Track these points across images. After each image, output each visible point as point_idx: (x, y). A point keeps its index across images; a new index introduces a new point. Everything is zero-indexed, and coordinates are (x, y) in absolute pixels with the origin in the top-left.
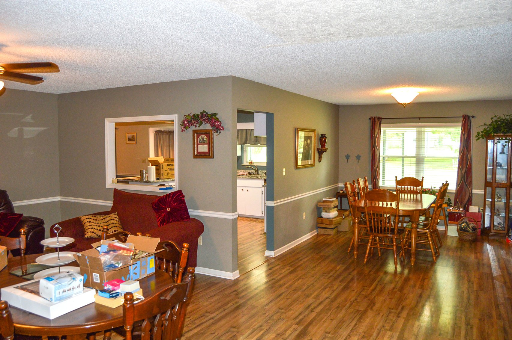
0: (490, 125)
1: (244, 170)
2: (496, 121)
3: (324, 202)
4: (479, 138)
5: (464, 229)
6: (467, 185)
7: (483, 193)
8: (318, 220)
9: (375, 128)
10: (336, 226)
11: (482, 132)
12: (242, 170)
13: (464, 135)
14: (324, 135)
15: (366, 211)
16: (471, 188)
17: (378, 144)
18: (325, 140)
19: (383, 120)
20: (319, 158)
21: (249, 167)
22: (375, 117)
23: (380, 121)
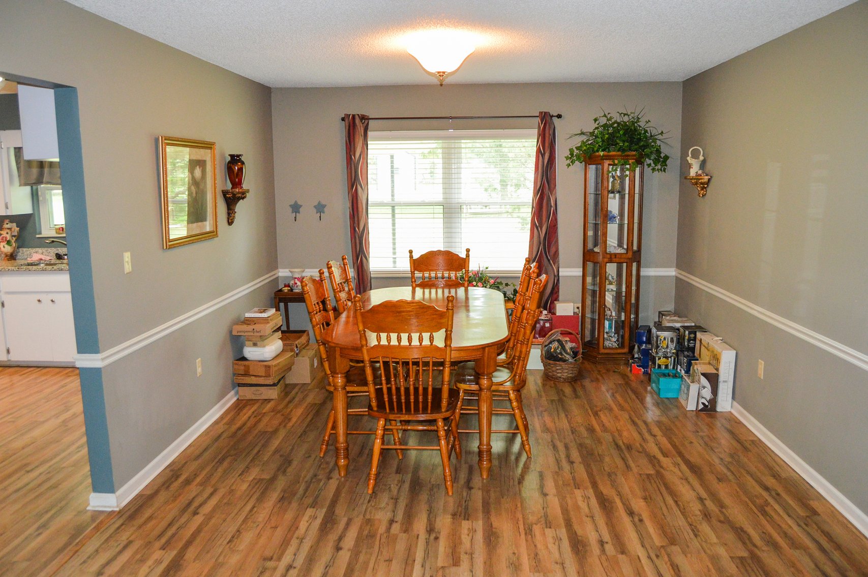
0: (592, 134)
1: (44, 250)
2: (605, 126)
3: (248, 321)
4: (573, 162)
5: (557, 355)
6: (549, 260)
7: (581, 274)
8: (236, 367)
9: (357, 140)
10: (282, 376)
11: (577, 148)
12: (40, 250)
13: (543, 155)
14: (238, 156)
15: (366, 358)
16: (556, 265)
17: (363, 176)
18: (241, 170)
19: (371, 122)
20: (229, 214)
21: (53, 241)
22: (354, 116)
23: (365, 124)
